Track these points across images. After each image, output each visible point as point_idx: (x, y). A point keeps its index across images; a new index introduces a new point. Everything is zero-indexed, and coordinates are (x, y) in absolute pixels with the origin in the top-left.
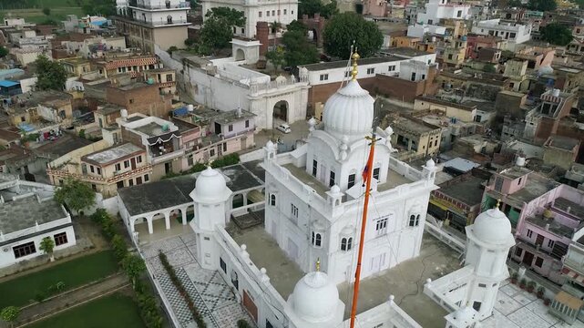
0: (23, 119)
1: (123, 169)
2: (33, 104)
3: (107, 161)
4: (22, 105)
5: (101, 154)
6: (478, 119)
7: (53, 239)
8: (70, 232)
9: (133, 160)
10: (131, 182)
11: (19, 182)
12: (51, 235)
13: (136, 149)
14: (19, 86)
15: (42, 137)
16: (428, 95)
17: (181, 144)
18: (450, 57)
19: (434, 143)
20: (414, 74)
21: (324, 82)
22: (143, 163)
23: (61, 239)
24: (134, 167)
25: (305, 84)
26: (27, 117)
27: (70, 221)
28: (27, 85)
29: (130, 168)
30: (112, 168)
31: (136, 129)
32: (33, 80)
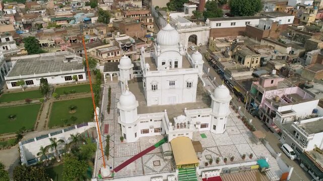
0: (87, 33)
1: (111, 56)
2: (92, 28)
3: (104, 51)
4: (89, 28)
5: (104, 49)
6: (292, 52)
7: (78, 76)
8: (84, 75)
9: (115, 53)
10: (113, 61)
11: (76, 56)
12: (78, 75)
13: (117, 48)
14: (91, 20)
15: (90, 41)
16: (271, 38)
17: (136, 48)
18: (304, 18)
19: (255, 62)
20: (265, 26)
21: (218, 27)
22: (119, 55)
23: (81, 77)
24: (115, 55)
25: (208, 28)
26: (89, 32)
27: (84, 71)
28: (94, 20)
29: (114, 56)
30: (106, 55)
31: (119, 41)
32: (96, 18)
